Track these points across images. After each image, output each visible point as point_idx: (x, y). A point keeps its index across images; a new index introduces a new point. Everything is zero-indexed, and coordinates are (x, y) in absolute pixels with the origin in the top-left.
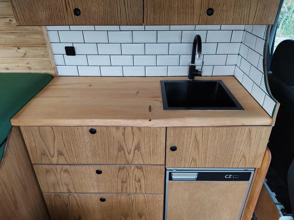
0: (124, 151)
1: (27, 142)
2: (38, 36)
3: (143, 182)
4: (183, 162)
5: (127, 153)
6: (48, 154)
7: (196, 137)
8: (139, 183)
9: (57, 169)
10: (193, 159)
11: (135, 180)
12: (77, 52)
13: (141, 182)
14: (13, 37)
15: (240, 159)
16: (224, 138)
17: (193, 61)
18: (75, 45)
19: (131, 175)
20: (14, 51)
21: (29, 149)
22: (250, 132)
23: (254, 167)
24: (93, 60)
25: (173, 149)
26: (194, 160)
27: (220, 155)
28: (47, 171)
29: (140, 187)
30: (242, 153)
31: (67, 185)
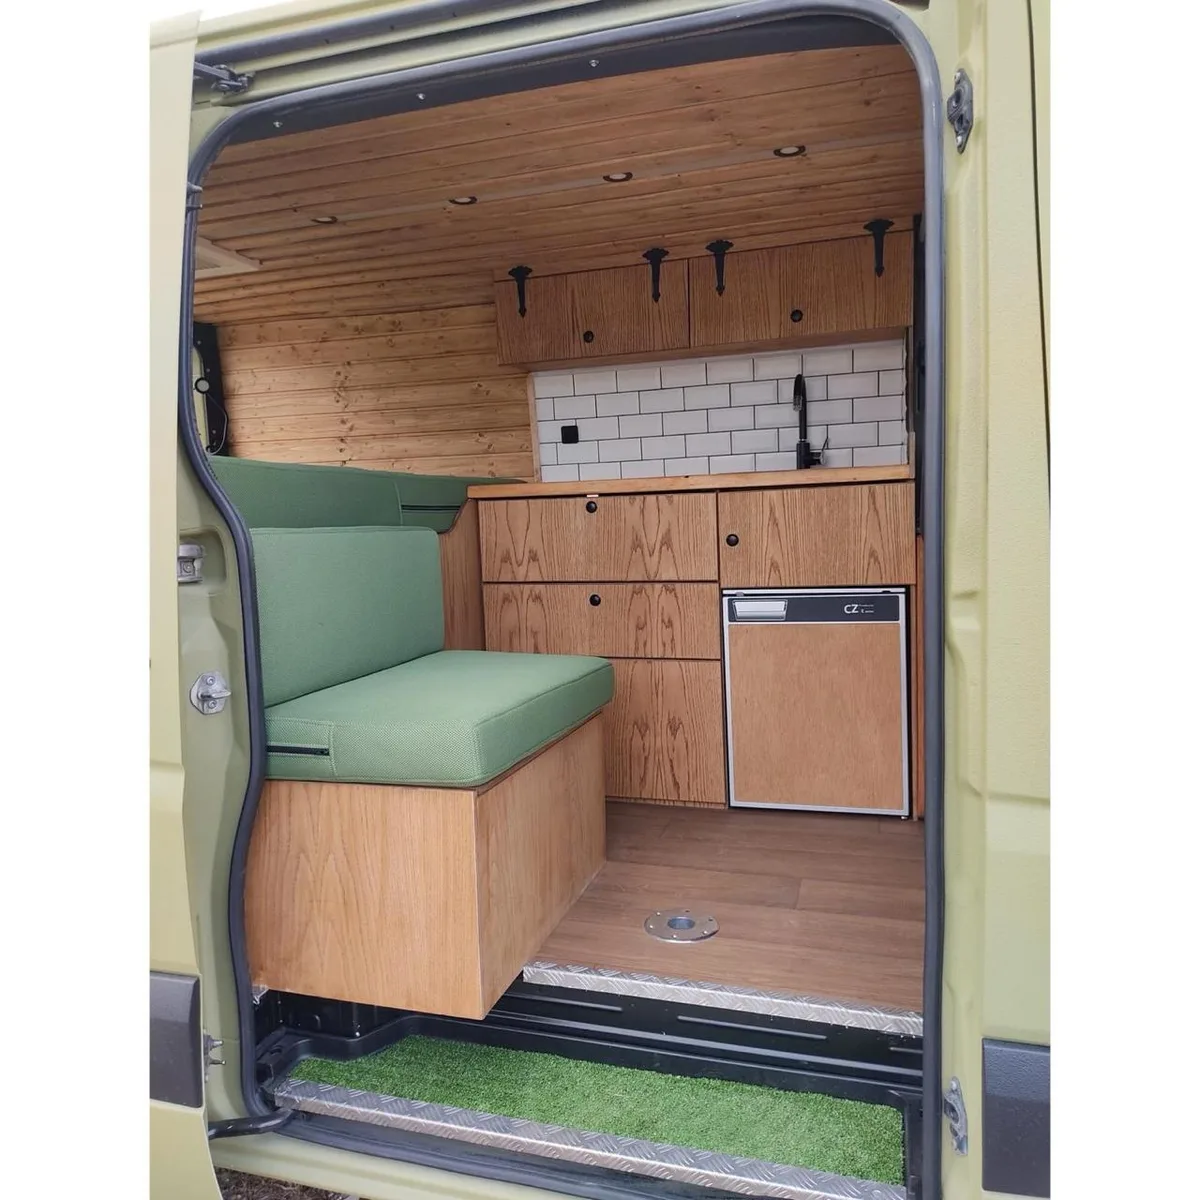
0: (642, 548)
1: (483, 535)
2: (518, 410)
3: (677, 624)
4: (753, 573)
5: (646, 553)
6: (513, 559)
7: (772, 511)
8: (669, 630)
9: (522, 593)
10: (772, 564)
11: (663, 621)
12: (582, 435)
13: (675, 626)
14: (476, 414)
15: (866, 562)
16: (825, 510)
17: (804, 433)
18: (579, 424)
19: (654, 607)
20: (473, 441)
21: (484, 549)
22: (872, 495)
23: (903, 583)
24: (609, 451)
25: (732, 541)
26: (774, 566)
27: (824, 552)
28: (506, 599)
29: (673, 640)
30: (868, 546)
31: (535, 634)
